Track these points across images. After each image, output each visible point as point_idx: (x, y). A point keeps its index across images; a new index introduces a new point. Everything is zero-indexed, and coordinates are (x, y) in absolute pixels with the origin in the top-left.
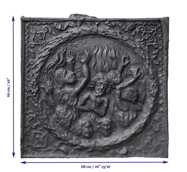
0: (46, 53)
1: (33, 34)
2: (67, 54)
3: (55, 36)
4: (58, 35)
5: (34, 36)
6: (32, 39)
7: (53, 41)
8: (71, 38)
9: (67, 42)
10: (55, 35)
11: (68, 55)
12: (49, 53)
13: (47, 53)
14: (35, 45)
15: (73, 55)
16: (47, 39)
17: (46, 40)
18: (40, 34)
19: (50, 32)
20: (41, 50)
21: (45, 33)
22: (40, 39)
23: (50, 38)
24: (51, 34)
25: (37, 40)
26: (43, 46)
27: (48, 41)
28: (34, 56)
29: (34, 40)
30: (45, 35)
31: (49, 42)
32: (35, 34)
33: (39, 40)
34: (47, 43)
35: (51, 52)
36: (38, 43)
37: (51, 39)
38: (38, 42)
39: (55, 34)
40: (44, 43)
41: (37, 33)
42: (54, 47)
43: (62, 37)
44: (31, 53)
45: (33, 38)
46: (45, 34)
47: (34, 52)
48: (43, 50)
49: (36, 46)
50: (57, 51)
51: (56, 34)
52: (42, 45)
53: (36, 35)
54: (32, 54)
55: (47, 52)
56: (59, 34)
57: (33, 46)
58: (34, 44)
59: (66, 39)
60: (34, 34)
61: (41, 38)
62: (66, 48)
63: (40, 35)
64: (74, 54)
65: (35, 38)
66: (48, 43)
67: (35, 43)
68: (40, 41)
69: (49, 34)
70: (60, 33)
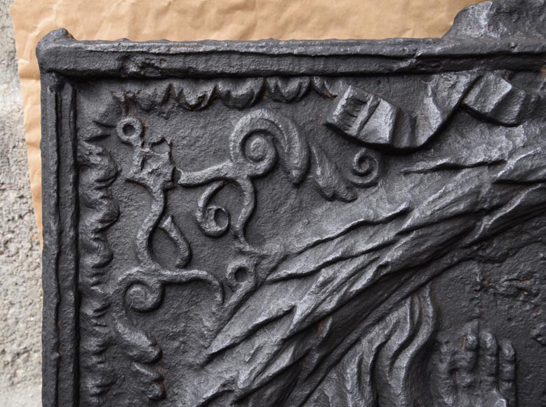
0: (262, 359)
1: (145, 187)
2: (443, 367)
3: (337, 207)
4: (362, 195)
5: (157, 208)
6: (141, 236)
7: (320, 250)
8: (487, 222)
9: (446, 261)
10: (334, 197)
11: (453, 371)
12: (285, 360)
13: (267, 365)
14: (166, 285)
15: (497, 374)
16: (267, 229)
17: (260, 241)
18: (208, 191)
19: (295, 173)
20: (218, 331)
21: (254, 179)
22: (208, 236)
23: (291, 223)
24: (299, 184)
25: (183, 246)
26: (234, 299)
27: (274, 248)
28: (157, 390)
29: (160, 244)
30: (256, 193)
31: (286, 258)
32: (166, 191)
33: (198, 240)
34: (266, 264)
35: (307, 354)
36: (195, 272)
37: (299, 228)
38: (188, 263)
39: (342, 190)
40: (240, 273)
41: (184, 178)
42: (329, 306)
43: (404, 214)
44: (132, 359)
45: (148, 224)
46: (247, 186)
47: (160, 355)
48: (236, 329)
49: (171, 292)
50: (358, 341)
51: (351, 186)
52: (226, 289)
53: (176, 197)
54: (137, 374)
55: (268, 351)
56: (373, 184)
57: (151, 299)
58: (153, 282)
59: (442, 227)
60: (156, 189)
61: (213, 227)
62: (438, 314)
63: (210, 200)
64: (508, 368)
65: (167, 223)
66: (283, 273)
67: (168, 274)
68: (205, 250)
69: (287, 187)
70: (384, 173)
